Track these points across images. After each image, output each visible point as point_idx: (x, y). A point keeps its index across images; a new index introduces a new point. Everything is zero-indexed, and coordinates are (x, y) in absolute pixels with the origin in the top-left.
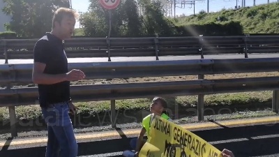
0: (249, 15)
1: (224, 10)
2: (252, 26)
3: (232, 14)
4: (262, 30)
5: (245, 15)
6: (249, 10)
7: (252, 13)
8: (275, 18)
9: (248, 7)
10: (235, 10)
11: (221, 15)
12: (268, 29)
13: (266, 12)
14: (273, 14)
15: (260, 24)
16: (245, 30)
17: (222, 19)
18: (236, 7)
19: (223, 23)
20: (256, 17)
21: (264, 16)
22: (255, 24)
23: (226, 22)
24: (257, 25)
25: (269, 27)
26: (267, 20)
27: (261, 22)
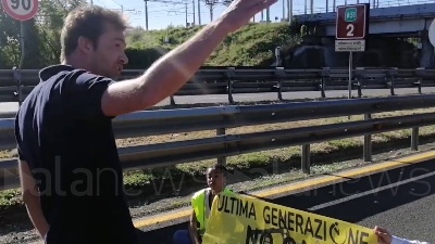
1: (170, 28)
3: (184, 34)
4: (227, 60)
8: (242, 43)
10: (187, 29)
12: (235, 59)
14: (240, 38)
15: (223, 51)
18: (188, 24)
21: (228, 40)
22: (217, 51)
24: (221, 52)
25: (236, 55)
26: (233, 45)
27: (225, 47)
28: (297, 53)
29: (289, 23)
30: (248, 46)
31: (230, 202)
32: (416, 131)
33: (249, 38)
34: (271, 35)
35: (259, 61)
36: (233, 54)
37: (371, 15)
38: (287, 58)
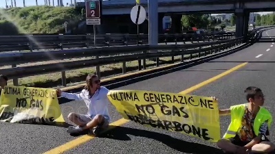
0: (22, 15)
2: (26, 26)
4: (35, 30)
5: (17, 15)
6: (21, 10)
7: (24, 14)
8: (45, 19)
9: (20, 8)
10: (6, 10)
12: (41, 29)
13: (37, 14)
14: (44, 16)
15: (33, 24)
18: (7, 6)
20: (29, 18)
21: (36, 17)
22: (29, 24)
24: (31, 25)
25: (41, 27)
26: (39, 21)
27: (34, 22)
28: (80, 26)
29: (74, 7)
30: (49, 21)
31: (9, 89)
33: (49, 16)
34: (63, 14)
35: (56, 31)
36: (39, 26)
38: (74, 28)
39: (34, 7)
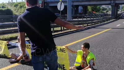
0: (15, 6)
1: (3, 3)
2: (17, 11)
4: (21, 13)
5: (13, 6)
6: (15, 4)
7: (16, 5)
8: (25, 8)
9: (14, 3)
10: (8, 4)
11: (2, 5)
12: (23, 12)
13: (21, 5)
15: (20, 10)
16: (14, 13)
17: (3, 7)
18: (9, 2)
19: (3, 9)
20: (18, 7)
21: (21, 7)
22: (18, 10)
23: (5, 9)
25: (23, 11)
26: (22, 8)
27: (20, 9)
32: (53, 29)
37: (45, 1)
39: (21, 2)
